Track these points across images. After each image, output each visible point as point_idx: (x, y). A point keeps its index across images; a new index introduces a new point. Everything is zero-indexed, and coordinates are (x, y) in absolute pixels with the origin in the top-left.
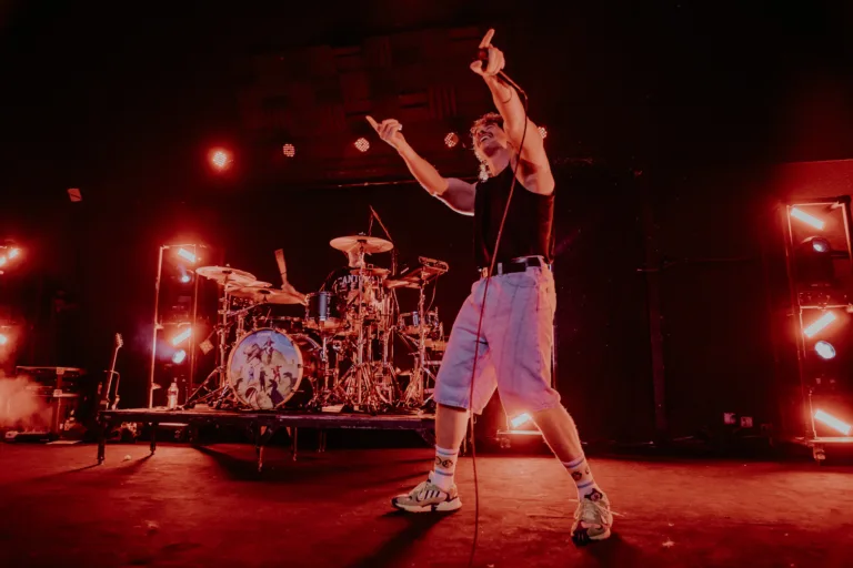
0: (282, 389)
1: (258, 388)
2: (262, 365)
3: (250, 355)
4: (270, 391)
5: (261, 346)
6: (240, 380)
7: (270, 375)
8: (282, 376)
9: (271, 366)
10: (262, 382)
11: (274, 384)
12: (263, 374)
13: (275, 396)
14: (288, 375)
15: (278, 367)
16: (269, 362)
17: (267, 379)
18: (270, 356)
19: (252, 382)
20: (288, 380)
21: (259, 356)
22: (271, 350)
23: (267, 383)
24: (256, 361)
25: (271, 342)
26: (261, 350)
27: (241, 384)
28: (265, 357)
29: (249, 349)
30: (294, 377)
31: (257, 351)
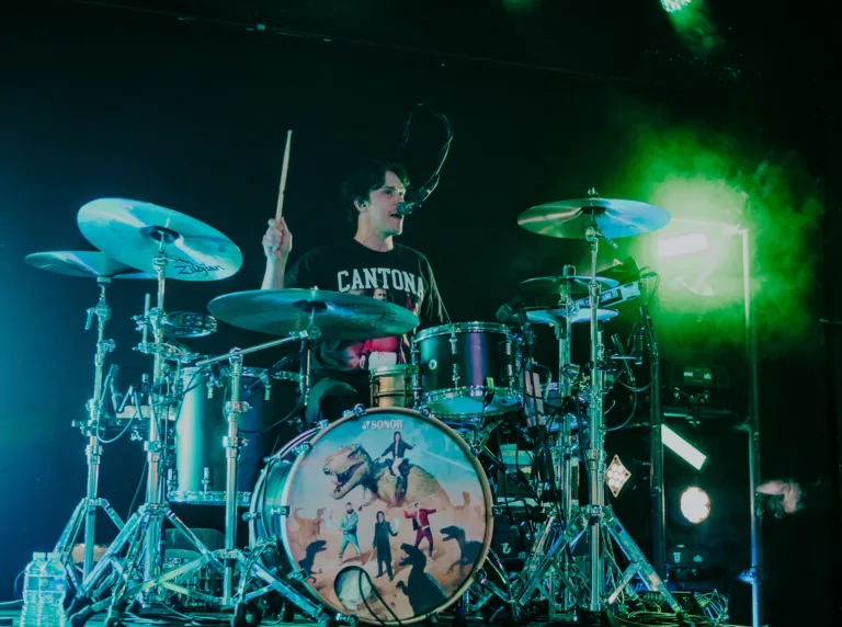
0: (436, 569)
1: (372, 567)
2: (380, 505)
3: (343, 478)
4: (404, 574)
5: (376, 454)
6: (317, 546)
7: (403, 533)
8: (437, 536)
9: (405, 507)
10: (382, 549)
11: (415, 556)
12: (382, 532)
13: (420, 589)
14: (454, 533)
15: (425, 513)
16: (401, 497)
17: (395, 543)
18: (402, 484)
19: (351, 552)
20: (453, 550)
21: (370, 482)
22: (405, 467)
23: (398, 555)
24: (360, 495)
25: (404, 447)
26: (375, 467)
27: (318, 557)
28: (387, 485)
29: (341, 463)
30: (468, 539)
31: (365, 466)
